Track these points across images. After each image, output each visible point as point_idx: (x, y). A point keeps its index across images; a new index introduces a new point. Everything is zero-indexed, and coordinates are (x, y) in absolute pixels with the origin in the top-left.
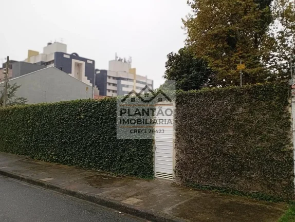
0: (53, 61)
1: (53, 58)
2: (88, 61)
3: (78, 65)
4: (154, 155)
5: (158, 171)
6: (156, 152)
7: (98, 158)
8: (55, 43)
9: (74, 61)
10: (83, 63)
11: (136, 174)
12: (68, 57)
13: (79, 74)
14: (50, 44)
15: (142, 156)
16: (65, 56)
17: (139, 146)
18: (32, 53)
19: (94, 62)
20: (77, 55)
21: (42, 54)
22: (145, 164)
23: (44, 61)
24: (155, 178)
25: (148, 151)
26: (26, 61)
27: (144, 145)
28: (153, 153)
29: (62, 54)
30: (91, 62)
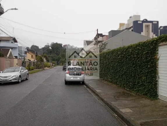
0: (132, 27)
1: (132, 25)
2: (154, 23)
3: (147, 26)
4: (157, 82)
5: (161, 94)
6: (159, 80)
7: (127, 82)
8: (134, 16)
9: (144, 24)
10: (151, 24)
11: (146, 94)
12: (141, 22)
13: (148, 31)
14: (131, 17)
15: (149, 82)
16: (139, 22)
17: (147, 75)
18: (121, 25)
19: (158, 22)
20: (146, 20)
21: (126, 24)
22: (151, 88)
23: (127, 27)
24: (159, 99)
25: (153, 80)
26: (119, 30)
27: (150, 75)
28: (157, 81)
29: (137, 21)
30: (156, 23)
